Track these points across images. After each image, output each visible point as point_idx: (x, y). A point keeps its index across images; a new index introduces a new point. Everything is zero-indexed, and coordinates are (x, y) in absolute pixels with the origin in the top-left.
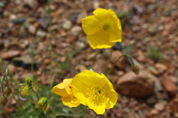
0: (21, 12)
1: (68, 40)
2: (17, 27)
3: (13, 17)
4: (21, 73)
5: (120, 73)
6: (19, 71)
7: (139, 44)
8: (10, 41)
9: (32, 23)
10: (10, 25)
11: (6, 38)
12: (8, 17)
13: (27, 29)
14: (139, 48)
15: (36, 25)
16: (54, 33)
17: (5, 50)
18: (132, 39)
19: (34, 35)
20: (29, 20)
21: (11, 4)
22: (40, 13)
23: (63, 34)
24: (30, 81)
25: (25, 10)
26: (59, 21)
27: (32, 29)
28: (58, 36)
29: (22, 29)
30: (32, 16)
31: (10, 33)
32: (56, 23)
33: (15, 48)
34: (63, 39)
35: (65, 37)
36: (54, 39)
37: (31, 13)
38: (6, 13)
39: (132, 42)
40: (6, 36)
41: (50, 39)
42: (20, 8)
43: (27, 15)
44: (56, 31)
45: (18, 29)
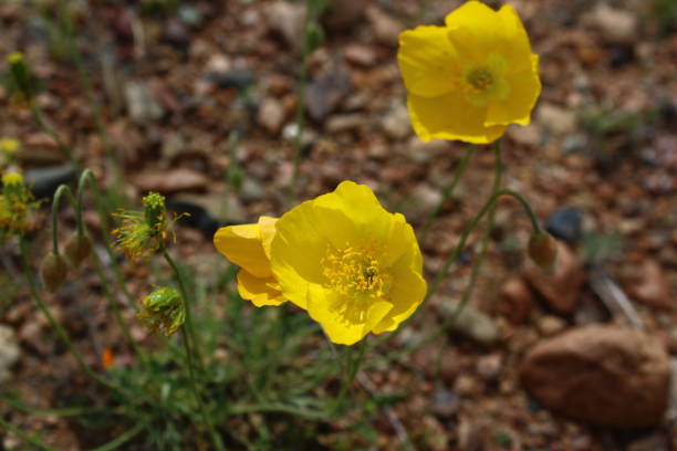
0: (251, 53)
1: (388, 173)
2: (222, 97)
3: (220, 64)
4: (190, 249)
5: (550, 323)
6: (184, 242)
7: (656, 239)
8: (187, 139)
9: (278, 94)
10: (202, 87)
11: (176, 128)
12: (202, 61)
13: (253, 111)
14: (652, 252)
15: (289, 101)
16: (345, 139)
17: (163, 164)
18: (632, 214)
19: (275, 136)
20: (271, 81)
21: (227, 22)
22: (318, 65)
23: (377, 149)
24: (154, 207)
25: (267, 48)
26: (377, 103)
27: (271, 112)
28: (358, 154)
29: (237, 108)
30: (283, 71)
31: (192, 114)
32: (361, 110)
33: (198, 164)
34: (371, 166)
35: (381, 161)
36: (337, 159)
37: (283, 59)
38: (199, 47)
39: (628, 226)
40: (177, 120)
41: (325, 156)
42: (250, 39)
43: (270, 65)
44: (355, 135)
45: (223, 106)
